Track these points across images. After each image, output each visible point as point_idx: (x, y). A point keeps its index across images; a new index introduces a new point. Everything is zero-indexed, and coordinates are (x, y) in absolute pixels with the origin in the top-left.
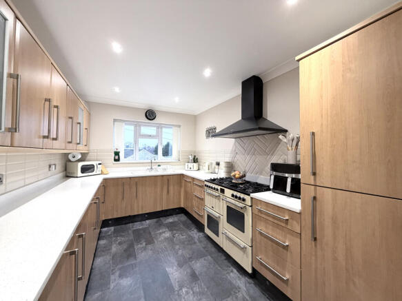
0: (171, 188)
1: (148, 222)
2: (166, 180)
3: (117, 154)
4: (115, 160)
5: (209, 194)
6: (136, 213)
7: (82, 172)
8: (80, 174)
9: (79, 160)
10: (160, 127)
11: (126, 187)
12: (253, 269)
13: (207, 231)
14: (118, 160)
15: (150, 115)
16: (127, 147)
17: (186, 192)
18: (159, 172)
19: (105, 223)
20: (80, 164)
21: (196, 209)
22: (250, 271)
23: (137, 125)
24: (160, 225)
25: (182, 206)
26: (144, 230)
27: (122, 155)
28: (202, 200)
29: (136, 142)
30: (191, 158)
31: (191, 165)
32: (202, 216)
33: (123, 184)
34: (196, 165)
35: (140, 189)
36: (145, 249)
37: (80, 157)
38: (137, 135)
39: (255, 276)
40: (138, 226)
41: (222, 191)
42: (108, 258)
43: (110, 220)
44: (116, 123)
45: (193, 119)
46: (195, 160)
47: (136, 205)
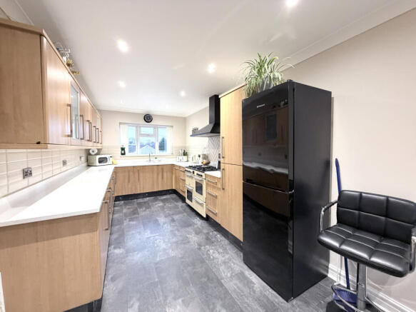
0: (165, 174)
1: (148, 198)
2: (161, 168)
3: (123, 149)
4: (122, 154)
5: (188, 176)
6: (139, 192)
7: (100, 162)
8: (98, 164)
9: (96, 154)
10: (156, 127)
11: (131, 173)
12: (207, 215)
13: (188, 201)
14: (124, 154)
15: (148, 118)
16: (131, 143)
17: (176, 177)
18: (156, 162)
19: (117, 199)
20: (98, 157)
21: (181, 188)
22: (205, 216)
23: (138, 126)
24: (156, 200)
25: (174, 188)
26: (145, 202)
27: (127, 150)
28: (184, 180)
29: (137, 140)
30: (182, 152)
31: (181, 158)
32: (184, 192)
33: (129, 172)
34: (185, 158)
35: (141, 175)
36: (145, 211)
37: (96, 151)
38: (139, 134)
39: (208, 219)
40: (141, 200)
41: (193, 172)
42: (121, 214)
43: (121, 196)
44: (121, 126)
45: (183, 121)
46: (185, 154)
47: (138, 186)
